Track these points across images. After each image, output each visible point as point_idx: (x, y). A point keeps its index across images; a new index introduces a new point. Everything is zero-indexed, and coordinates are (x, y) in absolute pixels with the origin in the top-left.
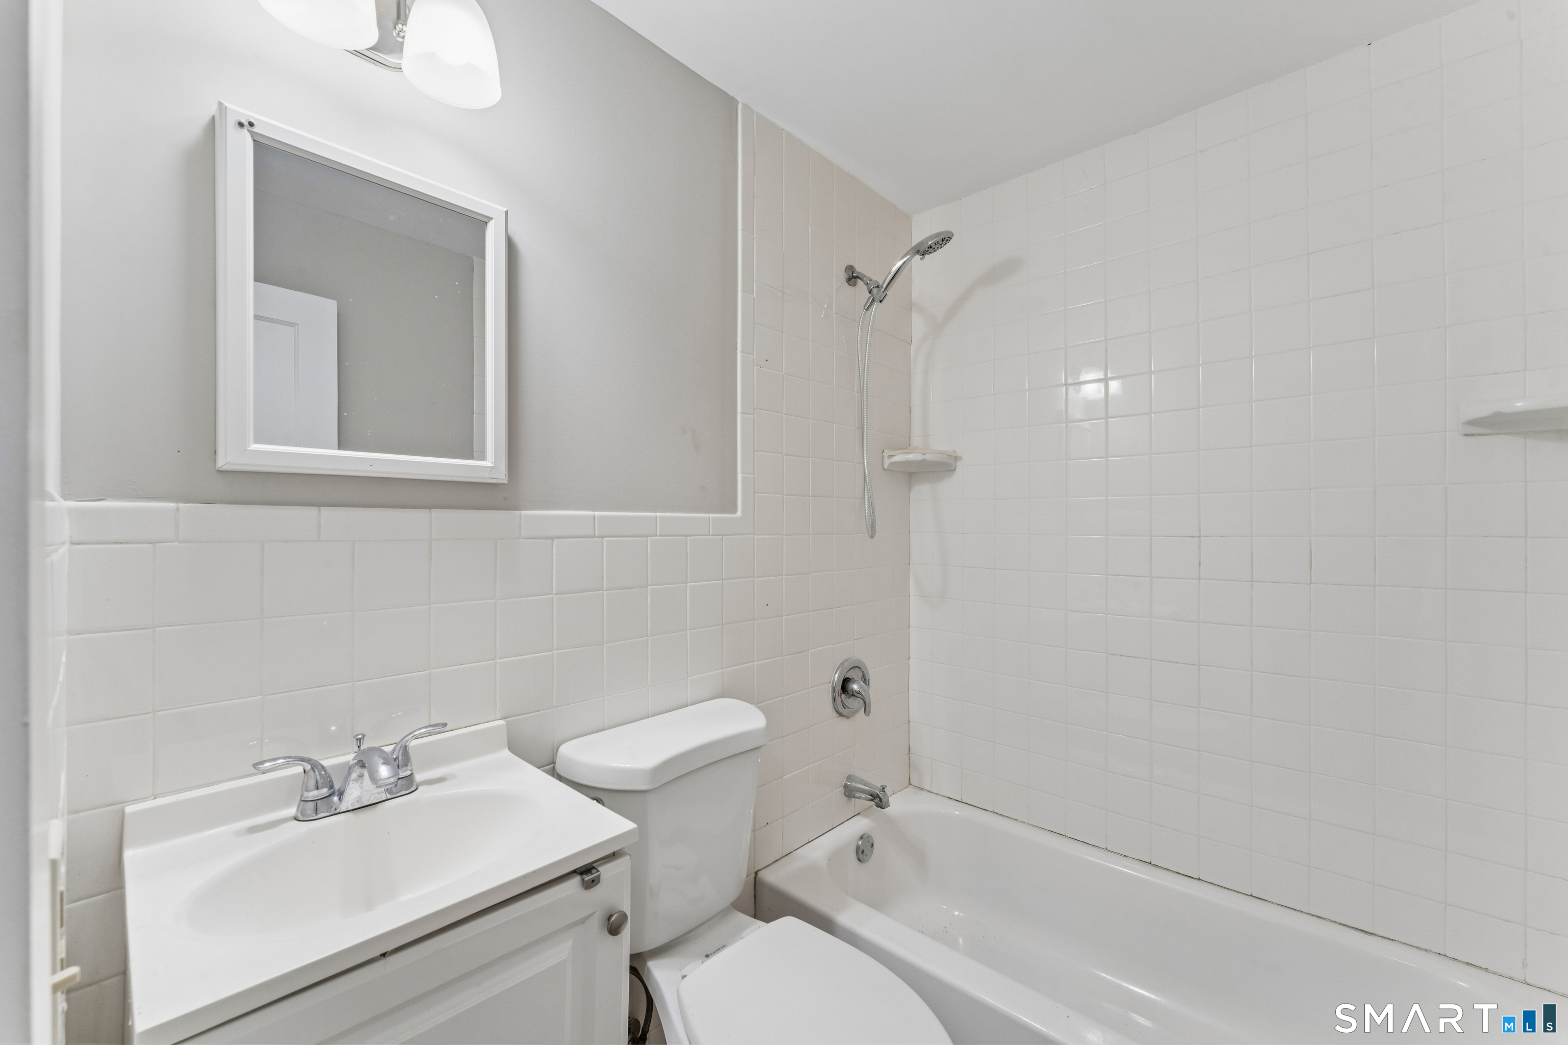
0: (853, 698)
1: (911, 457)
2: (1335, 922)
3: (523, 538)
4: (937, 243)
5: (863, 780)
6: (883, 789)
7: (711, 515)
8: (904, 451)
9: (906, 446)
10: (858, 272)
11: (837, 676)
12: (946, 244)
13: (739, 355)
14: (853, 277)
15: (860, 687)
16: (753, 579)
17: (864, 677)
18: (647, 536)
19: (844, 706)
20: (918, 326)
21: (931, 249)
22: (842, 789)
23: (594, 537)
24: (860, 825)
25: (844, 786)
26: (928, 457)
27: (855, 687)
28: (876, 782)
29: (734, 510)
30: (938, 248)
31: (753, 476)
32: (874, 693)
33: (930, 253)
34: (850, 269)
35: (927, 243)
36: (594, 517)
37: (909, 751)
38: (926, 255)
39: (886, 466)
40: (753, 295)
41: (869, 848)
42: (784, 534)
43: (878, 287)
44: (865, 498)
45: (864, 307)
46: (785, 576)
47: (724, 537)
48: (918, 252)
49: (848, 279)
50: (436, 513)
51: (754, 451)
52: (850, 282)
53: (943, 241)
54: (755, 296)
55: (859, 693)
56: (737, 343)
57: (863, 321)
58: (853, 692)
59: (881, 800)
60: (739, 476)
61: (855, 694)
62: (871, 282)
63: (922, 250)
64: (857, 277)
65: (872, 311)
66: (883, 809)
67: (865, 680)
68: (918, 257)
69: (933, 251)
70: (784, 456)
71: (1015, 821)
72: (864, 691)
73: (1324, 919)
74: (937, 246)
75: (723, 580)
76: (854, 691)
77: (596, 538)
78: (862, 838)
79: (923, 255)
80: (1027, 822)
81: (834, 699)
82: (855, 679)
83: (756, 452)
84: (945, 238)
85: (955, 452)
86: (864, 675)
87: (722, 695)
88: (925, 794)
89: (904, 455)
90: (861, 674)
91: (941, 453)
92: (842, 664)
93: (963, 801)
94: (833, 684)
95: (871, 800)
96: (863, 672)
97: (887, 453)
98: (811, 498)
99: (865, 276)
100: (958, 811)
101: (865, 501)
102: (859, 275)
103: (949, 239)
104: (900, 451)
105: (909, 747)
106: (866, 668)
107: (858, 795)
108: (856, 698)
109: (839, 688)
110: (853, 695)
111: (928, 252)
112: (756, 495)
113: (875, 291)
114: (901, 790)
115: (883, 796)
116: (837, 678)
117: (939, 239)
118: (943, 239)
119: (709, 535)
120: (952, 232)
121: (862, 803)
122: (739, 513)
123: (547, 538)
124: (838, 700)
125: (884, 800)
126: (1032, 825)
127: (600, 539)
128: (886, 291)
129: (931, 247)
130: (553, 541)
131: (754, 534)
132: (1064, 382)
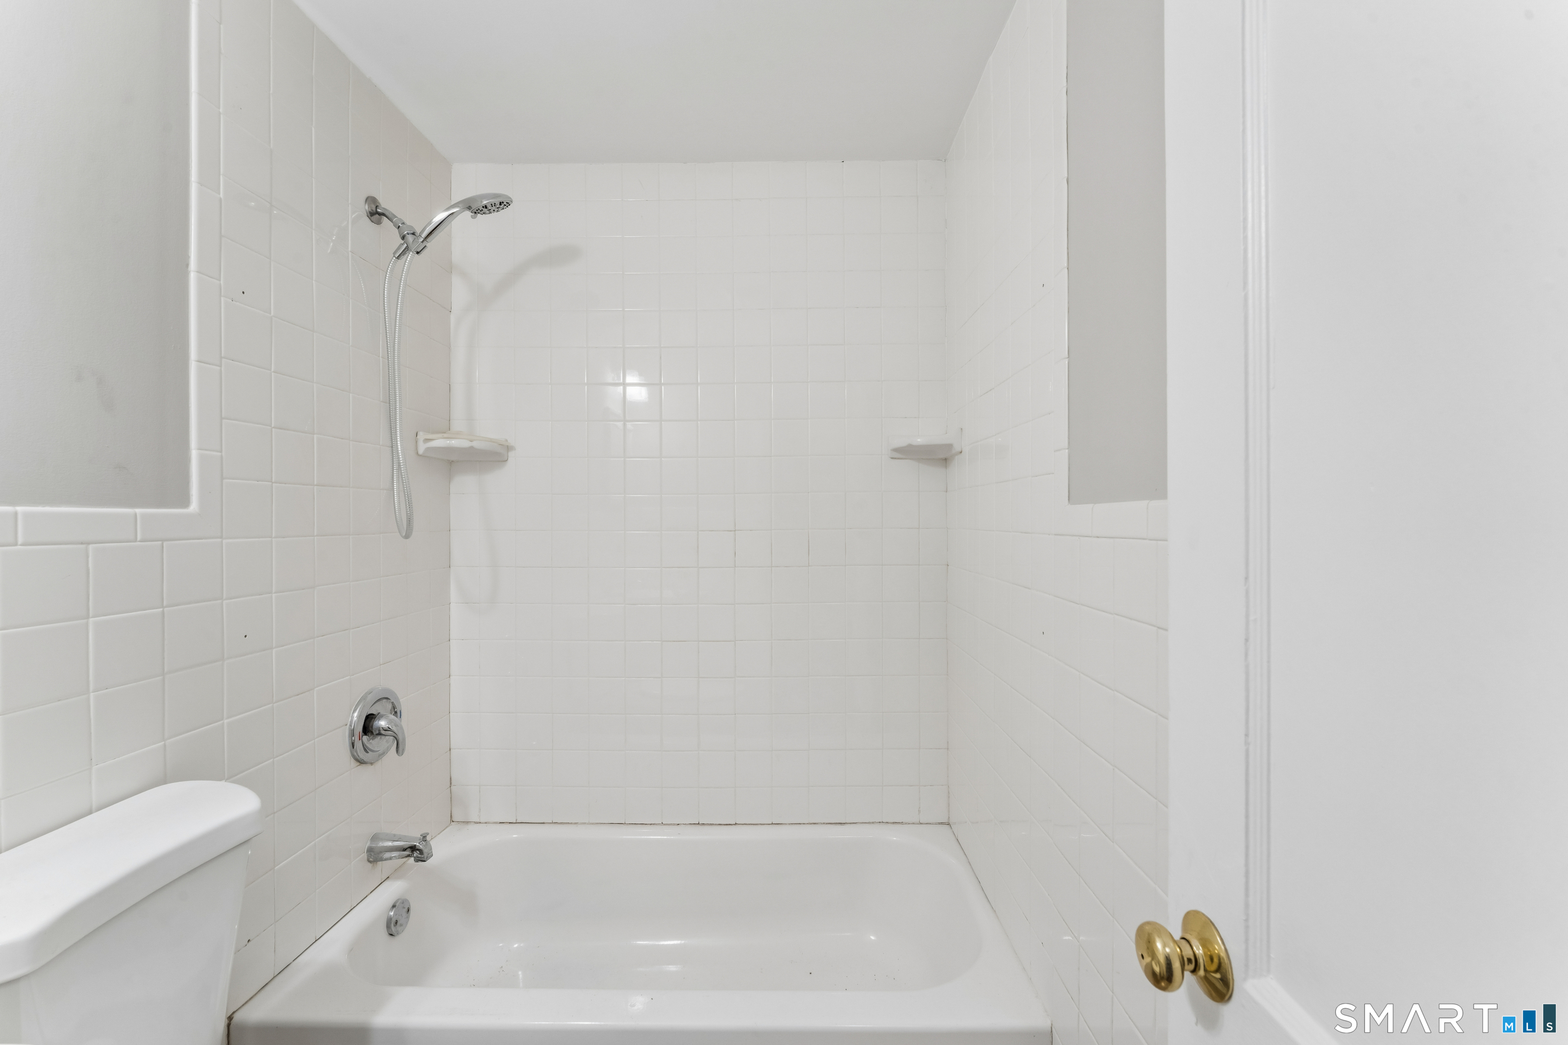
0: (379, 737)
1: (454, 443)
2: (824, 823)
4: (493, 205)
5: (395, 835)
6: (424, 838)
7: (138, 511)
8: (445, 435)
9: (446, 430)
10: (384, 208)
11: (356, 714)
12: (503, 209)
13: (193, 276)
14: (376, 214)
15: (390, 722)
16: (219, 601)
17: (394, 709)
19: (366, 750)
20: (460, 294)
21: (486, 210)
22: (365, 855)
24: (392, 891)
25: (368, 851)
26: (476, 444)
27: (382, 723)
28: (412, 834)
29: (184, 501)
30: (494, 210)
31: (220, 454)
32: (408, 725)
33: (484, 213)
34: (371, 200)
35: (482, 202)
37: (451, 784)
38: (479, 214)
39: (421, 452)
40: (219, 194)
41: (404, 914)
42: (273, 535)
43: (413, 234)
44: (394, 489)
45: (394, 253)
46: (275, 593)
47: (165, 544)
48: (469, 208)
49: (370, 213)
51: (222, 418)
52: (372, 218)
53: (500, 204)
54: (221, 196)
55: (388, 729)
56: (189, 257)
57: (392, 270)
58: (379, 730)
59: (421, 852)
60: (194, 454)
61: (383, 732)
62: (405, 226)
63: (474, 207)
64: (383, 214)
65: (406, 260)
66: (425, 861)
67: (395, 712)
68: (468, 214)
69: (488, 212)
70: (273, 429)
71: (575, 825)
72: (396, 726)
73: (817, 824)
74: (494, 208)
75: (163, 607)
76: (381, 729)
78: (394, 906)
79: (475, 213)
80: (587, 822)
81: (353, 745)
82: (382, 713)
83: (224, 421)
84: (503, 203)
85: (507, 441)
86: (394, 708)
87: (164, 780)
88: (471, 827)
89: (445, 440)
90: (390, 706)
91: (491, 440)
92: (363, 698)
93: (517, 822)
94: (351, 726)
95: (409, 856)
96: (392, 703)
97: (422, 436)
98: (315, 487)
99: (396, 217)
100: (515, 833)
101: (394, 493)
102: (387, 213)
103: (508, 205)
104: (440, 435)
105: (451, 779)
106: (397, 698)
107: (387, 855)
108: (383, 737)
109: (360, 728)
110: (380, 734)
111: (482, 212)
112: (225, 481)
113: (410, 238)
114: (440, 833)
115: (424, 846)
116: (356, 718)
117: (497, 201)
118: (500, 203)
119: (135, 541)
120: (510, 198)
121: (394, 862)
122: (194, 507)
124: (358, 745)
125: (425, 851)
126: (593, 824)
128: (425, 242)
129: (486, 207)
131: (221, 537)
132: (622, 381)
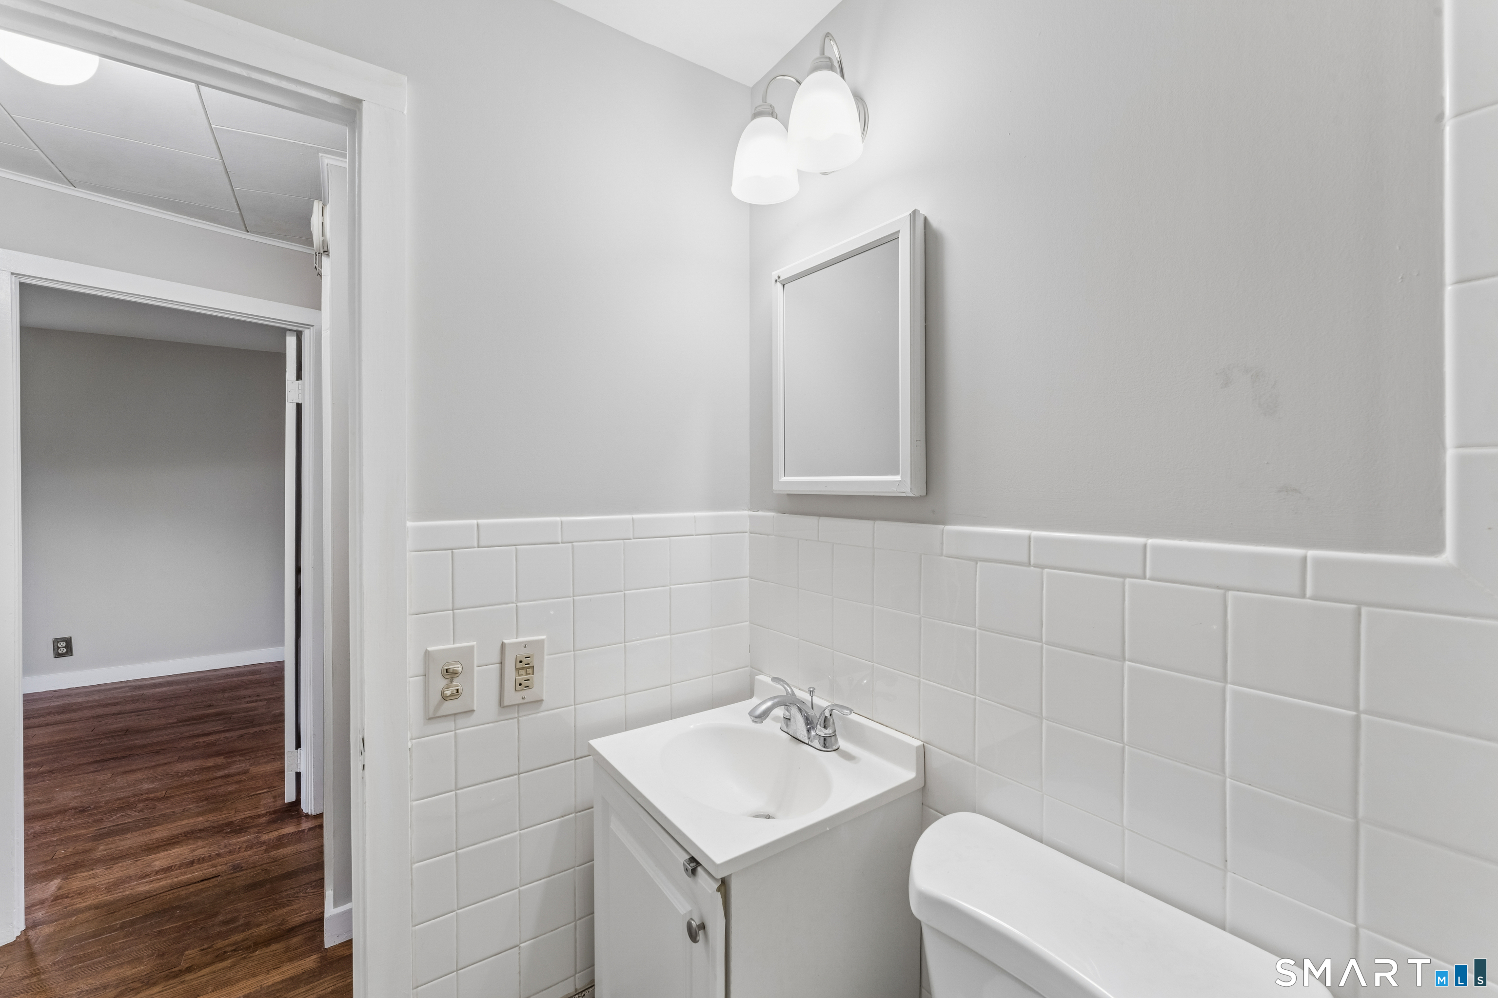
3: (945, 556)
18: (1124, 576)
23: (1029, 564)
36: (1030, 537)
50: (879, 524)
60: (1450, 456)
77: (1032, 568)
122: (1448, 554)
123: (970, 559)
127: (1039, 570)
130: (977, 564)
